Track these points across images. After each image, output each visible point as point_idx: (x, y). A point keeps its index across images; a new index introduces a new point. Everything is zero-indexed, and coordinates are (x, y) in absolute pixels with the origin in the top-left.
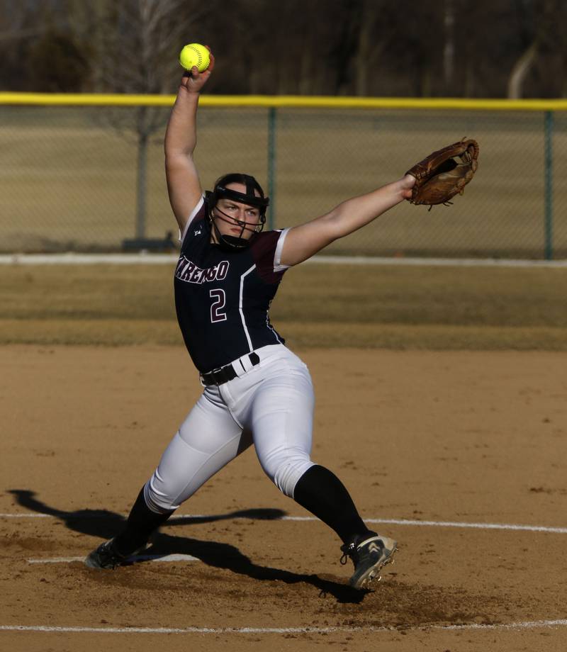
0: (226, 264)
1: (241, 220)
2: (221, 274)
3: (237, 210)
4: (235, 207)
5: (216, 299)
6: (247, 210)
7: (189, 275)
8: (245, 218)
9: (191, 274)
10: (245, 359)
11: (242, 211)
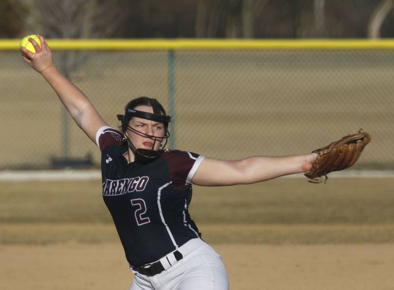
0: (146, 179)
1: (150, 134)
2: (141, 186)
3: (146, 126)
4: (144, 125)
5: (138, 207)
6: (154, 125)
7: (115, 190)
8: (153, 132)
9: (116, 189)
10: (171, 256)
11: (150, 127)
